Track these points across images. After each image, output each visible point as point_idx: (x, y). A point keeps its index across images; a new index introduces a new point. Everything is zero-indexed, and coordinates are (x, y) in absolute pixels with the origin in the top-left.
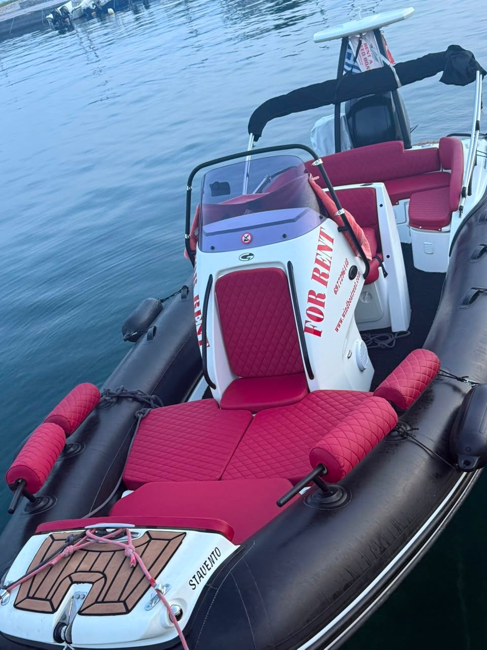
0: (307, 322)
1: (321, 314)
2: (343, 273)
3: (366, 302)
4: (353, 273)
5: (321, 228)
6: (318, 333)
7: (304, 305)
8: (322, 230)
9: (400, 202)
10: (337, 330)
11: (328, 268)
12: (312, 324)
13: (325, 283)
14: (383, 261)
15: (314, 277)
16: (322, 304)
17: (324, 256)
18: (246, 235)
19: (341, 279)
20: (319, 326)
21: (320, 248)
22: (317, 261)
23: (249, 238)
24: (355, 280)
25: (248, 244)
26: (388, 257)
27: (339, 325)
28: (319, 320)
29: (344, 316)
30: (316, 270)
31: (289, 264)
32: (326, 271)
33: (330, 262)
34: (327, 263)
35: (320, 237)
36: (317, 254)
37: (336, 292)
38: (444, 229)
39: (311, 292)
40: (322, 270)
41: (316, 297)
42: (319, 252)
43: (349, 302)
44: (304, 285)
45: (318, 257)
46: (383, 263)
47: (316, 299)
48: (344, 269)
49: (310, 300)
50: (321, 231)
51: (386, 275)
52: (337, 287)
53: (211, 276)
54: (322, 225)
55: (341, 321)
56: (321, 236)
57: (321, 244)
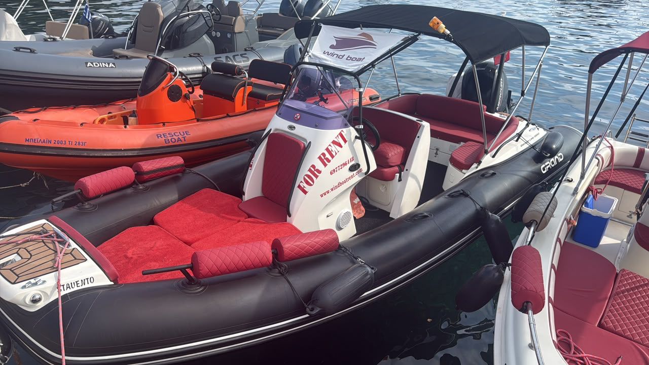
0: (301, 182)
1: (313, 182)
2: (345, 164)
3: (383, 191)
4: (355, 167)
5: (342, 131)
6: (305, 192)
7: (304, 171)
8: (342, 132)
10: (322, 196)
11: (333, 157)
12: (304, 185)
13: (325, 165)
15: (320, 158)
16: (317, 177)
17: (334, 148)
18: (298, 115)
19: (340, 167)
20: (307, 188)
21: (334, 142)
22: (327, 149)
23: (298, 117)
24: (352, 173)
25: (297, 121)
26: (407, 170)
27: (325, 194)
28: (310, 185)
29: (332, 190)
30: (324, 154)
31: (310, 142)
32: (330, 158)
33: (336, 154)
34: (334, 154)
35: (338, 136)
36: (330, 145)
37: (331, 173)
38: (464, 171)
39: (313, 166)
40: (328, 156)
41: (315, 170)
42: (332, 145)
43: (340, 184)
44: (312, 159)
45: (330, 148)
47: (315, 172)
48: (347, 162)
49: (310, 170)
50: (340, 132)
51: (400, 180)
52: (334, 170)
53: (271, 129)
54: (343, 129)
55: (328, 192)
56: (339, 136)
57: (336, 140)
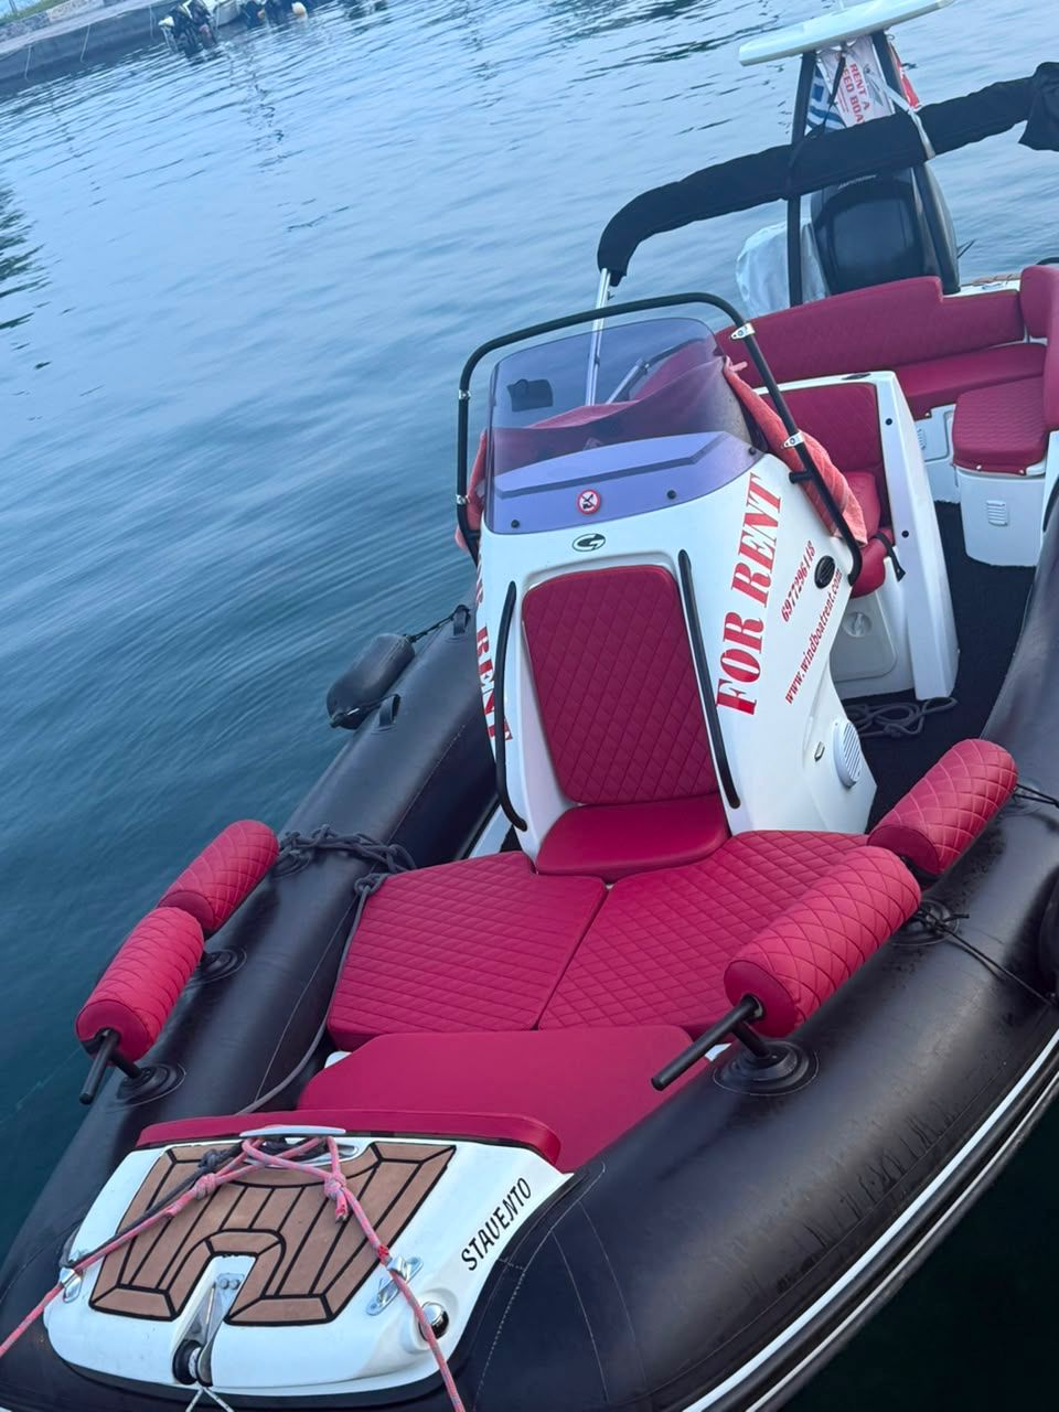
0: (722, 682)
1: (756, 665)
2: (802, 573)
3: (858, 634)
4: (825, 573)
5: (753, 475)
6: (748, 707)
7: (716, 646)
8: (754, 480)
9: (933, 411)
10: (790, 698)
11: (768, 563)
12: (733, 687)
13: (762, 597)
14: (894, 544)
15: (737, 584)
16: (756, 644)
17: (759, 537)
18: (587, 495)
19: (797, 587)
20: (748, 691)
21: (751, 519)
22: (744, 549)
23: (594, 501)
24: (829, 588)
25: (592, 514)
26: (905, 534)
27: (794, 689)
28: (751, 678)
29: (805, 667)
30: (742, 568)
31: (683, 556)
32: (764, 571)
33: (773, 550)
34: (767, 553)
35: (750, 496)
36: (744, 533)
37: (786, 616)
38: (1032, 470)
39: (732, 618)
40: (756, 567)
41: (743, 628)
42: (748, 528)
43: (815, 638)
44: (715, 601)
45: (747, 540)
46: (895, 549)
47: (743, 632)
48: (805, 565)
49: (729, 634)
50: (751, 482)
51: (900, 574)
52: (788, 605)
53: (512, 586)
54: (753, 470)
55: (798, 680)
56: (753, 494)
57: (751, 510)
